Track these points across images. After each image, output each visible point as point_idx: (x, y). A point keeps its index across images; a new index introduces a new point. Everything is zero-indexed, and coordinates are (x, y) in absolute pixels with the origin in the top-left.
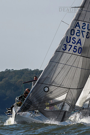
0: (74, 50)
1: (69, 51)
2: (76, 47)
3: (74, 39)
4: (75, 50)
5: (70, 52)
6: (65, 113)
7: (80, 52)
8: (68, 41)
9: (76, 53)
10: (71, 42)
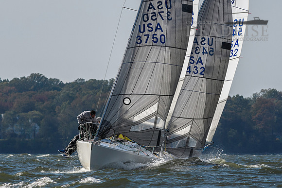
0: (153, 41)
1: (146, 42)
2: (156, 35)
3: (150, 26)
4: (155, 40)
5: (147, 44)
6: (160, 131)
7: (163, 41)
8: (142, 31)
9: (158, 43)
10: (146, 31)
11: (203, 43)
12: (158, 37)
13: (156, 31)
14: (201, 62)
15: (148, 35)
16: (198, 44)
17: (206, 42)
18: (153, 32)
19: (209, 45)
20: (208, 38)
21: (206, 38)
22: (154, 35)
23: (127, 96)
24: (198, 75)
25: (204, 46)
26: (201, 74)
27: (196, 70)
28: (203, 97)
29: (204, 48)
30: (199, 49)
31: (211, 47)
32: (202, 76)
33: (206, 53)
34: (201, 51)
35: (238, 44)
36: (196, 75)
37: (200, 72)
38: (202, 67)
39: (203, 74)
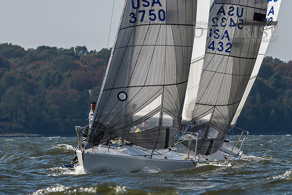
0: (150, 18)
1: (142, 21)
2: (153, 10)
4: (153, 17)
5: (143, 23)
6: (168, 130)
7: (162, 17)
8: (136, 6)
9: (157, 21)
10: (141, 6)
11: (231, 13)
12: (156, 12)
13: (153, 6)
14: (228, 37)
15: (144, 12)
16: (225, 15)
17: (235, 12)
18: (150, 8)
19: (238, 16)
20: (238, 8)
21: (235, 7)
22: (150, 11)
23: (122, 90)
24: (224, 52)
25: (232, 17)
26: (226, 51)
27: (221, 46)
28: (229, 79)
29: (231, 20)
30: (225, 21)
31: (241, 18)
32: (228, 54)
33: (235, 25)
34: (228, 22)
35: (273, 12)
36: (221, 53)
37: (225, 49)
38: (228, 43)
39: (230, 52)
